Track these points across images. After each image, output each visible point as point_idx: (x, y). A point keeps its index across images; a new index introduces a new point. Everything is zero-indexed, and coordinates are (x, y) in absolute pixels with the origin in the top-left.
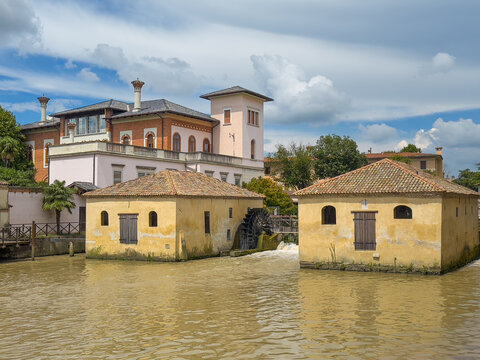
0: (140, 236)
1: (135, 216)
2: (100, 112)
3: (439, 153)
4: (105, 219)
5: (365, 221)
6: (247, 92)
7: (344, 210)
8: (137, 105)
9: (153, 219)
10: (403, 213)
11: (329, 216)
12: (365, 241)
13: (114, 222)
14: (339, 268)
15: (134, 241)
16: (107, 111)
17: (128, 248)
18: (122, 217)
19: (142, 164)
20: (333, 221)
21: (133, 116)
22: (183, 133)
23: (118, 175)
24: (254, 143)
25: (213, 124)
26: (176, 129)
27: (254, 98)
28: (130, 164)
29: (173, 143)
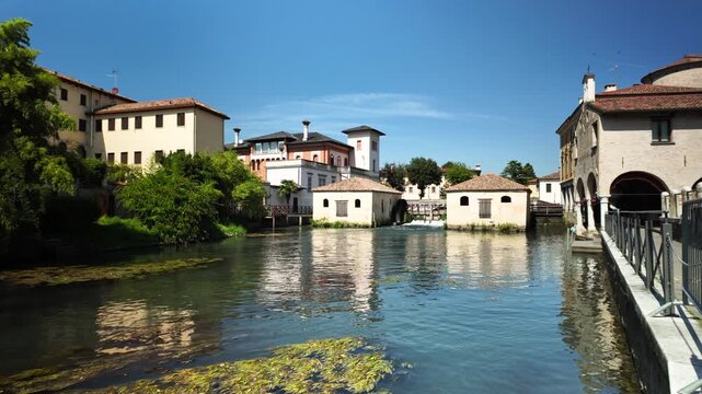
0: (349, 213)
1: (345, 202)
2: (277, 140)
3: (478, 169)
4: (326, 203)
5: (485, 204)
6: (374, 130)
7: (474, 198)
8: (306, 136)
9: (358, 203)
10: (506, 200)
11: (464, 201)
12: (485, 214)
13: (332, 204)
14: (473, 229)
15: (346, 215)
16: (282, 139)
17: (341, 219)
18: (338, 202)
19: (321, 173)
20: (467, 204)
21: (305, 143)
22: (336, 154)
23: (310, 180)
24: (374, 162)
25: (350, 150)
26: (332, 152)
27: (375, 134)
28: (316, 173)
29: (331, 160)
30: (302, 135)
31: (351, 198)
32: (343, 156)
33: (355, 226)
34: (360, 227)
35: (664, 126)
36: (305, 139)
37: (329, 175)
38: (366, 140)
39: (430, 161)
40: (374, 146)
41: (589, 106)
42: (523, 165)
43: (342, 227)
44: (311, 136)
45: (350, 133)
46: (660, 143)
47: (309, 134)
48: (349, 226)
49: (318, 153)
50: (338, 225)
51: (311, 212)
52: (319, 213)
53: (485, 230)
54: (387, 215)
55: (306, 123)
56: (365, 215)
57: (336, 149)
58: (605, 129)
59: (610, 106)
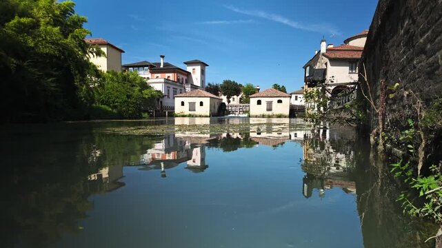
0: (196, 109)
1: (194, 103)
2: (143, 66)
3: (257, 88)
4: (183, 104)
5: (270, 104)
6: (203, 63)
7: (264, 100)
9: (201, 104)
10: (280, 101)
11: (259, 102)
12: (269, 109)
13: (187, 105)
14: (263, 117)
15: (194, 110)
16: (147, 66)
17: (192, 113)
18: (190, 103)
19: (175, 87)
20: (260, 104)
21: (161, 69)
22: (181, 76)
23: (168, 91)
24: (203, 82)
25: (188, 74)
26: (179, 75)
27: (204, 65)
28: (172, 86)
29: (178, 80)
30: (160, 64)
31: (198, 100)
32: (185, 78)
33: (200, 116)
34: (203, 117)
35: (354, 65)
36: (162, 66)
37: (179, 88)
38: (198, 68)
39: (234, 82)
40: (203, 72)
41: (323, 55)
42: (281, 86)
43: (193, 116)
44: (165, 65)
45: (188, 64)
46: (352, 73)
47: (164, 63)
48: (196, 116)
49: (171, 75)
50: (190, 116)
51: (173, 108)
52: (178, 109)
53: (269, 117)
54: (216, 110)
55: (163, 57)
56: (206, 110)
57: (181, 74)
58: (331, 66)
59: (333, 55)
